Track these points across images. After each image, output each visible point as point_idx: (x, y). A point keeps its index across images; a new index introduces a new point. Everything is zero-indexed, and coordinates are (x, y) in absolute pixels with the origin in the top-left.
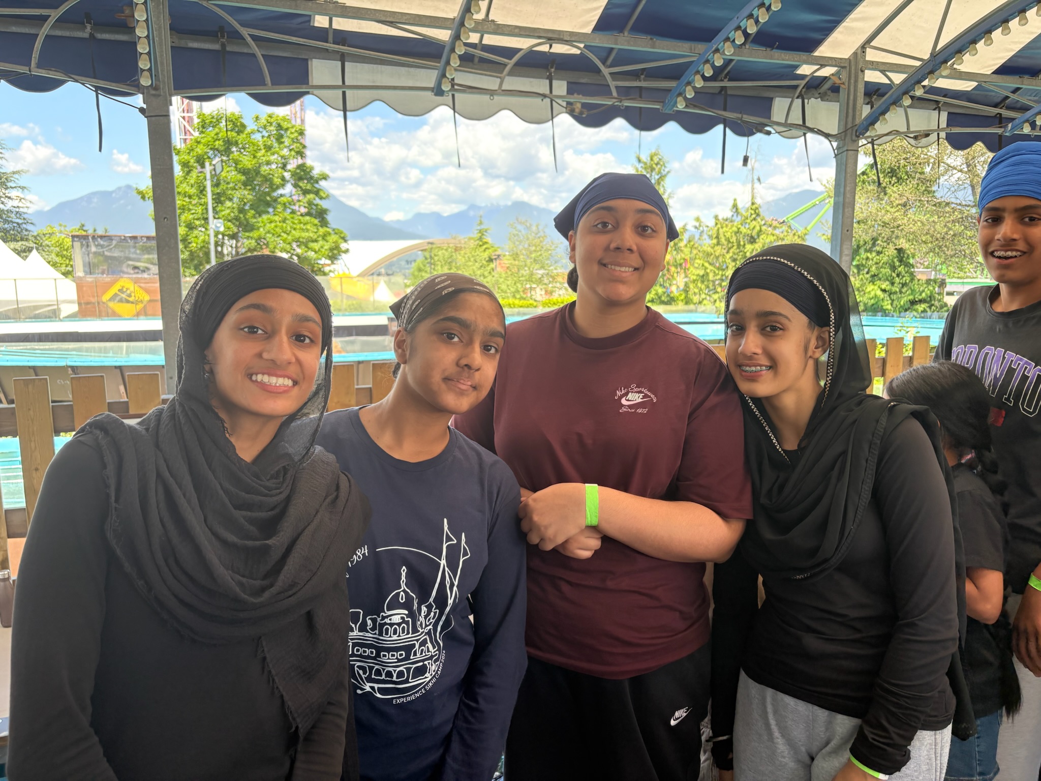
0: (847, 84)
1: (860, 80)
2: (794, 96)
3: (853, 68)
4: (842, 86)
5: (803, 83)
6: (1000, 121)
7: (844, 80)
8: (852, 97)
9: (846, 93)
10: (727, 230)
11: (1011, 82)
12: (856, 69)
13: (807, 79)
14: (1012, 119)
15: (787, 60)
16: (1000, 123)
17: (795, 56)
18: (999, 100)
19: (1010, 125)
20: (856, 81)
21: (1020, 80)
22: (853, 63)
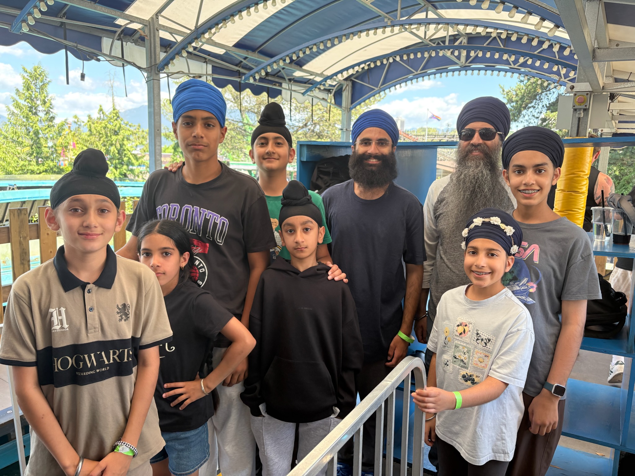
0: (149, 36)
1: (156, 36)
2: (114, 38)
3: (152, 27)
4: (146, 37)
5: (119, 30)
6: (239, 74)
7: (147, 34)
8: (153, 46)
9: (149, 42)
10: (98, 125)
11: (243, 53)
12: (154, 28)
13: (122, 28)
14: (244, 74)
15: (107, 13)
16: (239, 75)
17: (112, 11)
18: (238, 62)
19: (243, 77)
20: (154, 36)
21: (247, 52)
22: (151, 24)
